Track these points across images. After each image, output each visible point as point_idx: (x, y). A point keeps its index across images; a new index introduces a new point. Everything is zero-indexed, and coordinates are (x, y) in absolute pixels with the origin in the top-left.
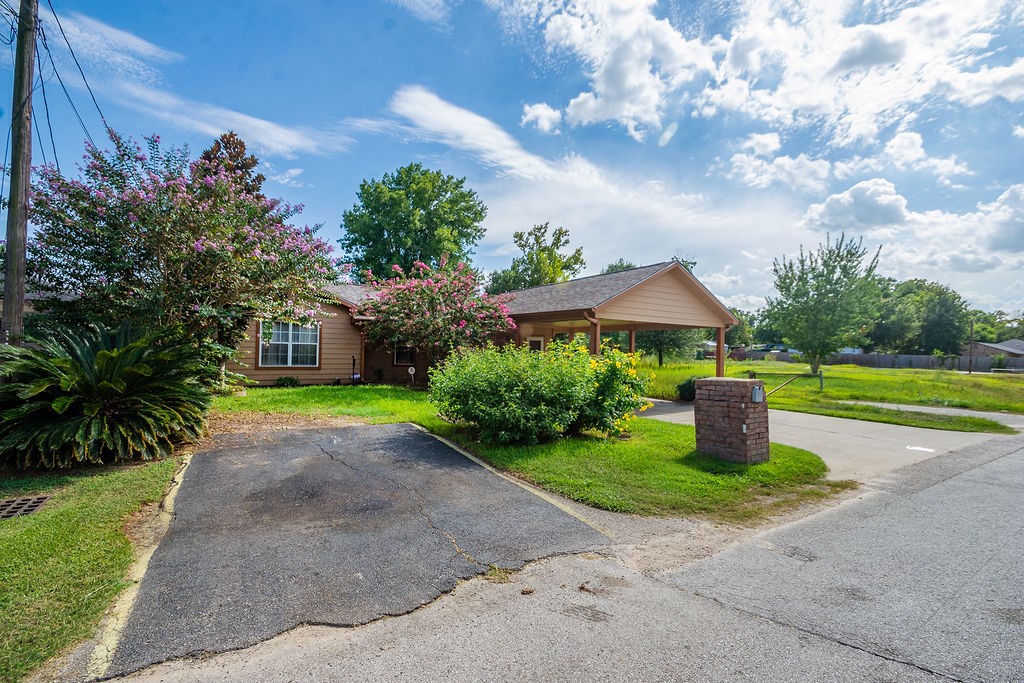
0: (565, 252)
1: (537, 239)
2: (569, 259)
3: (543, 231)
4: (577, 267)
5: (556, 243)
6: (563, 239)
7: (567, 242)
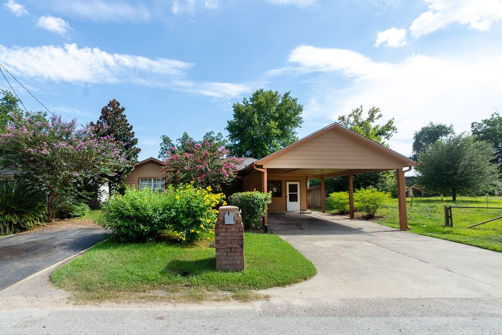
0: (379, 123)
1: (356, 117)
2: (383, 128)
3: (359, 111)
4: (389, 132)
5: (371, 119)
6: (376, 115)
7: (380, 116)
